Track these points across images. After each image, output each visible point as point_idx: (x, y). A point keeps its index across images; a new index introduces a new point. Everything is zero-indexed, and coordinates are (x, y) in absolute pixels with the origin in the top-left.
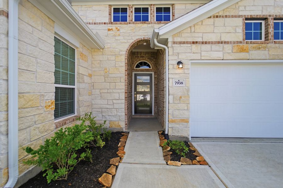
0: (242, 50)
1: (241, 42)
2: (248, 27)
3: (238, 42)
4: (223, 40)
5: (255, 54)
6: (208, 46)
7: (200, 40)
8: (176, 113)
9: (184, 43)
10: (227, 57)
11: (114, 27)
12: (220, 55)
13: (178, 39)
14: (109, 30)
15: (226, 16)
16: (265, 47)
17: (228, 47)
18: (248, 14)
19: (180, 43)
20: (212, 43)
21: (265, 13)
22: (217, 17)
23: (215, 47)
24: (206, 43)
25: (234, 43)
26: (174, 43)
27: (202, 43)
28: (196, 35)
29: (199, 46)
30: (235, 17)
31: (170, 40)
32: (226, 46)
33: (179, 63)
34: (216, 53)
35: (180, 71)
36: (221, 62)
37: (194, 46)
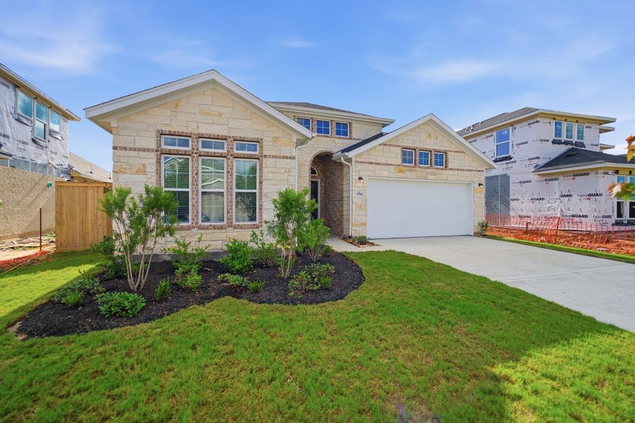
0: (401, 171)
1: (400, 165)
2: (404, 154)
3: (398, 165)
4: (389, 162)
5: (409, 174)
6: (379, 166)
7: (374, 161)
8: (357, 218)
9: (363, 162)
10: (391, 175)
12: (387, 174)
13: (359, 160)
15: (391, 145)
16: (414, 170)
17: (392, 168)
18: (404, 144)
19: (361, 162)
20: (382, 164)
21: (415, 146)
23: (383, 167)
24: (378, 164)
25: (396, 165)
26: (356, 162)
27: (376, 164)
28: (371, 157)
29: (374, 165)
30: (396, 146)
31: (353, 160)
32: (390, 167)
33: (360, 178)
34: (385, 172)
35: (360, 185)
36: (388, 180)
37: (370, 165)
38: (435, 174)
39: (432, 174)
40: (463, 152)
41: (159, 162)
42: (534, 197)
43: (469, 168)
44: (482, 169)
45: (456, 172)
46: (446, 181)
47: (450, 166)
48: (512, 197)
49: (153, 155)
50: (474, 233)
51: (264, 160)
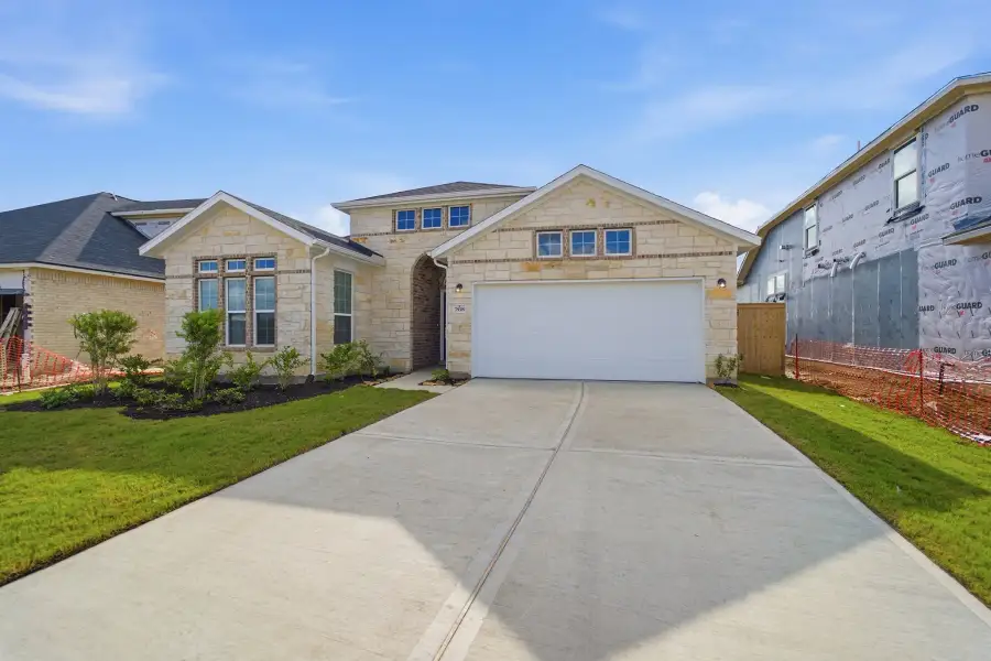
0: (531, 269)
1: (530, 260)
2: (543, 239)
3: (526, 260)
4: (509, 257)
5: (548, 273)
6: (492, 265)
7: (483, 258)
8: (456, 345)
9: (465, 262)
10: (514, 277)
11: (397, 237)
12: (506, 275)
13: (459, 258)
14: (392, 241)
15: (513, 229)
16: (559, 265)
17: (516, 265)
18: (539, 225)
19: (462, 262)
20: (498, 261)
21: (561, 224)
22: (503, 230)
23: (500, 265)
24: (490, 261)
25: (523, 260)
26: (454, 262)
27: (486, 261)
28: (479, 252)
29: (483, 264)
30: (525, 229)
31: (450, 259)
32: (514, 264)
33: (459, 286)
34: (502, 273)
35: (460, 295)
36: (509, 283)
37: (476, 265)
38: (606, 269)
39: (598, 268)
40: (674, 222)
41: (196, 288)
42: (964, 301)
43: (691, 251)
44: (728, 249)
45: (656, 262)
46: (632, 280)
47: (641, 250)
48: (923, 302)
49: (190, 281)
50: (708, 379)
51: (279, 276)
